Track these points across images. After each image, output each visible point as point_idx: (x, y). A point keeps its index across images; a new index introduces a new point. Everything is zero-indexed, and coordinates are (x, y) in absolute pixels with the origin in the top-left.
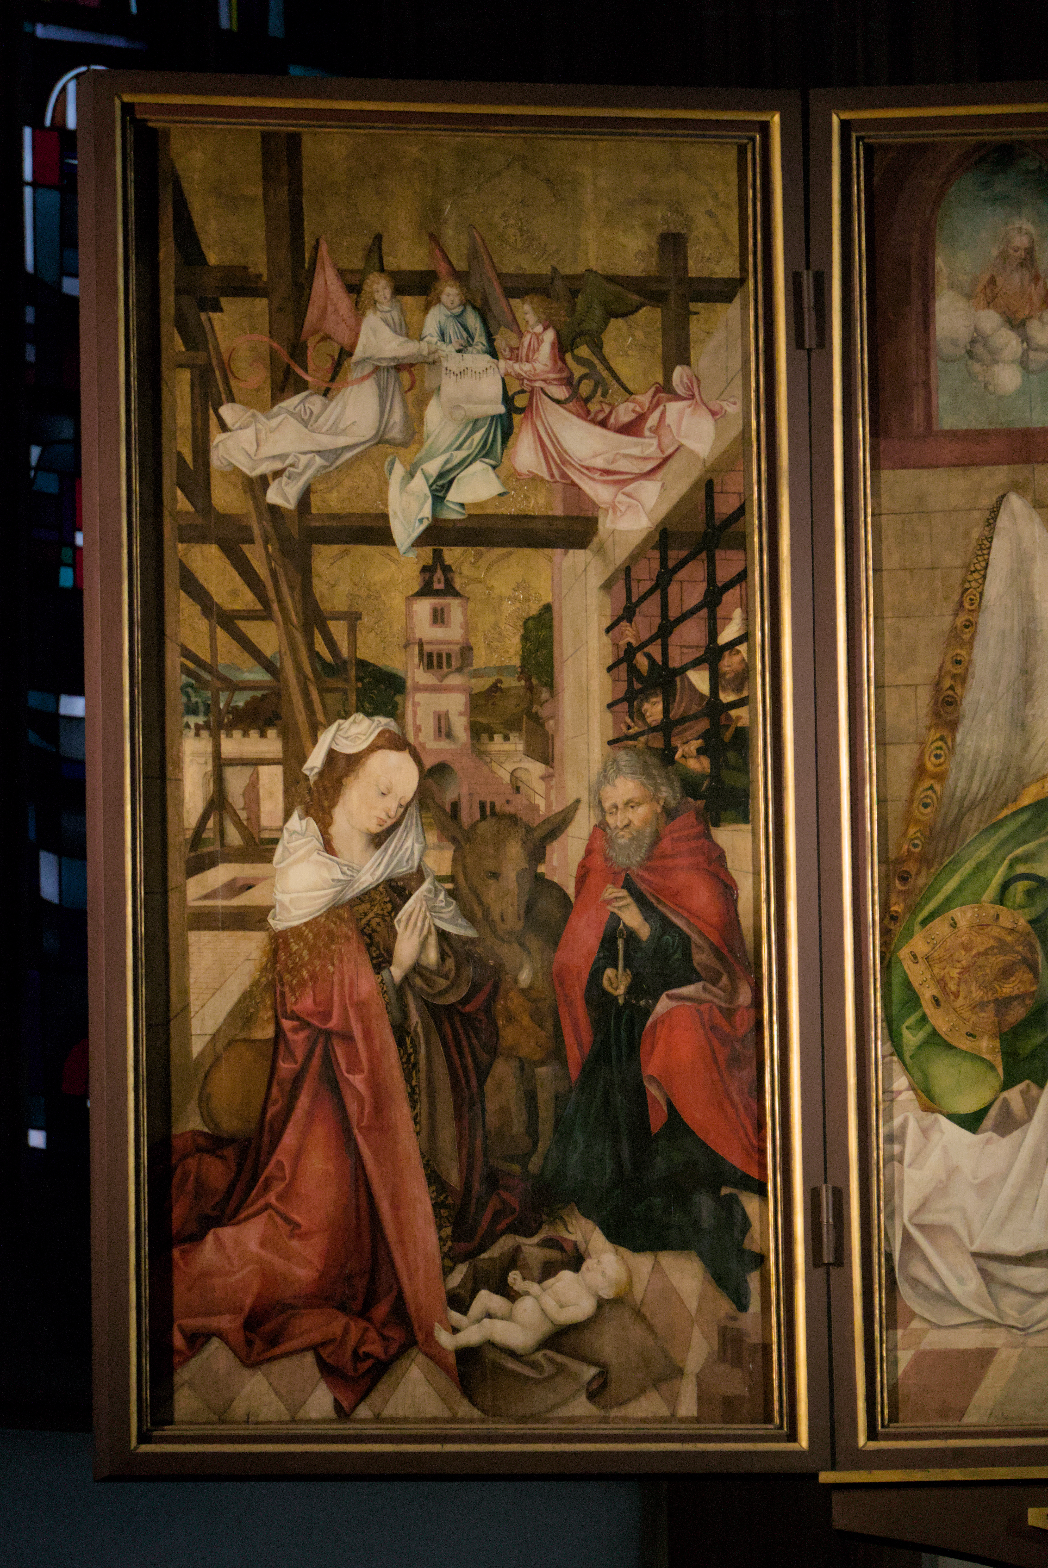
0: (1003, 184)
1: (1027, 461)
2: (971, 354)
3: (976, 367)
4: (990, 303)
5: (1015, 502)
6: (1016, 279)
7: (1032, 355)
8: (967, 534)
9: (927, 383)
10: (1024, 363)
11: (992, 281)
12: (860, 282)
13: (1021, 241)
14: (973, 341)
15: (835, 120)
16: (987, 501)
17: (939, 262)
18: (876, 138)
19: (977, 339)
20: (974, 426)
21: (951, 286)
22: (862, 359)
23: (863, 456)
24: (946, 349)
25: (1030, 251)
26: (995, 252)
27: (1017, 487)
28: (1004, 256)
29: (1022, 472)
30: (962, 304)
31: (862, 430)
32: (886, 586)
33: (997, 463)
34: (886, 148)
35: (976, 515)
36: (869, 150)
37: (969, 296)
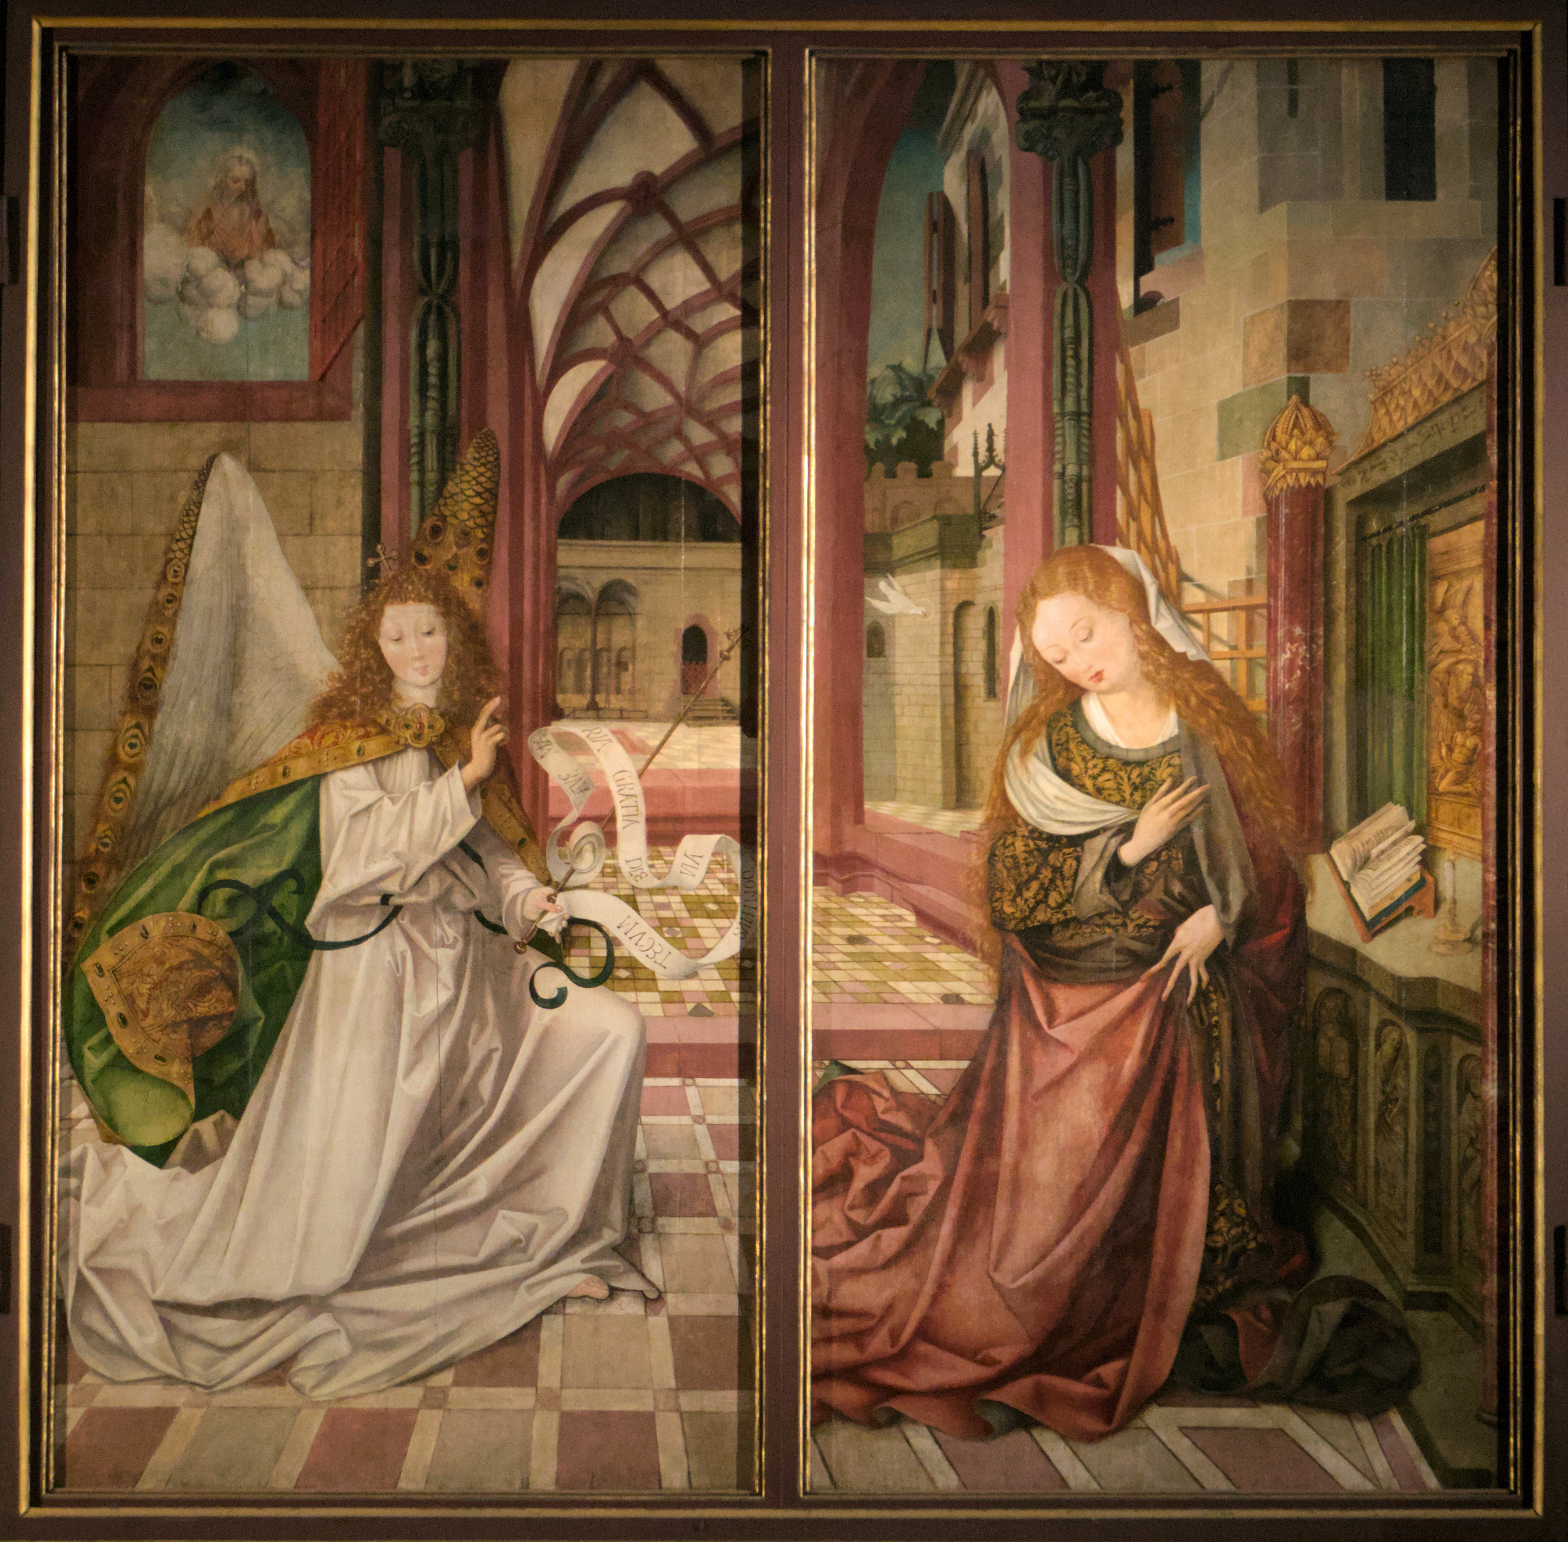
0: (221, 106)
1: (241, 417)
2: (182, 297)
3: (187, 310)
4: (206, 238)
5: (228, 464)
6: (235, 213)
7: (251, 300)
8: (173, 498)
9: (132, 327)
10: (241, 308)
11: (208, 214)
12: (60, 211)
13: (241, 171)
14: (185, 282)
15: (36, 27)
16: (195, 461)
17: (149, 190)
18: (81, 49)
19: (190, 278)
20: (184, 376)
21: (162, 219)
22: (61, 297)
23: (58, 406)
24: (156, 290)
25: (251, 183)
26: (212, 182)
27: (231, 447)
28: (221, 188)
29: (236, 430)
30: (174, 239)
31: (58, 377)
32: (81, 553)
33: (207, 420)
34: (92, 59)
35: (184, 477)
36: (73, 61)
37: (182, 231)
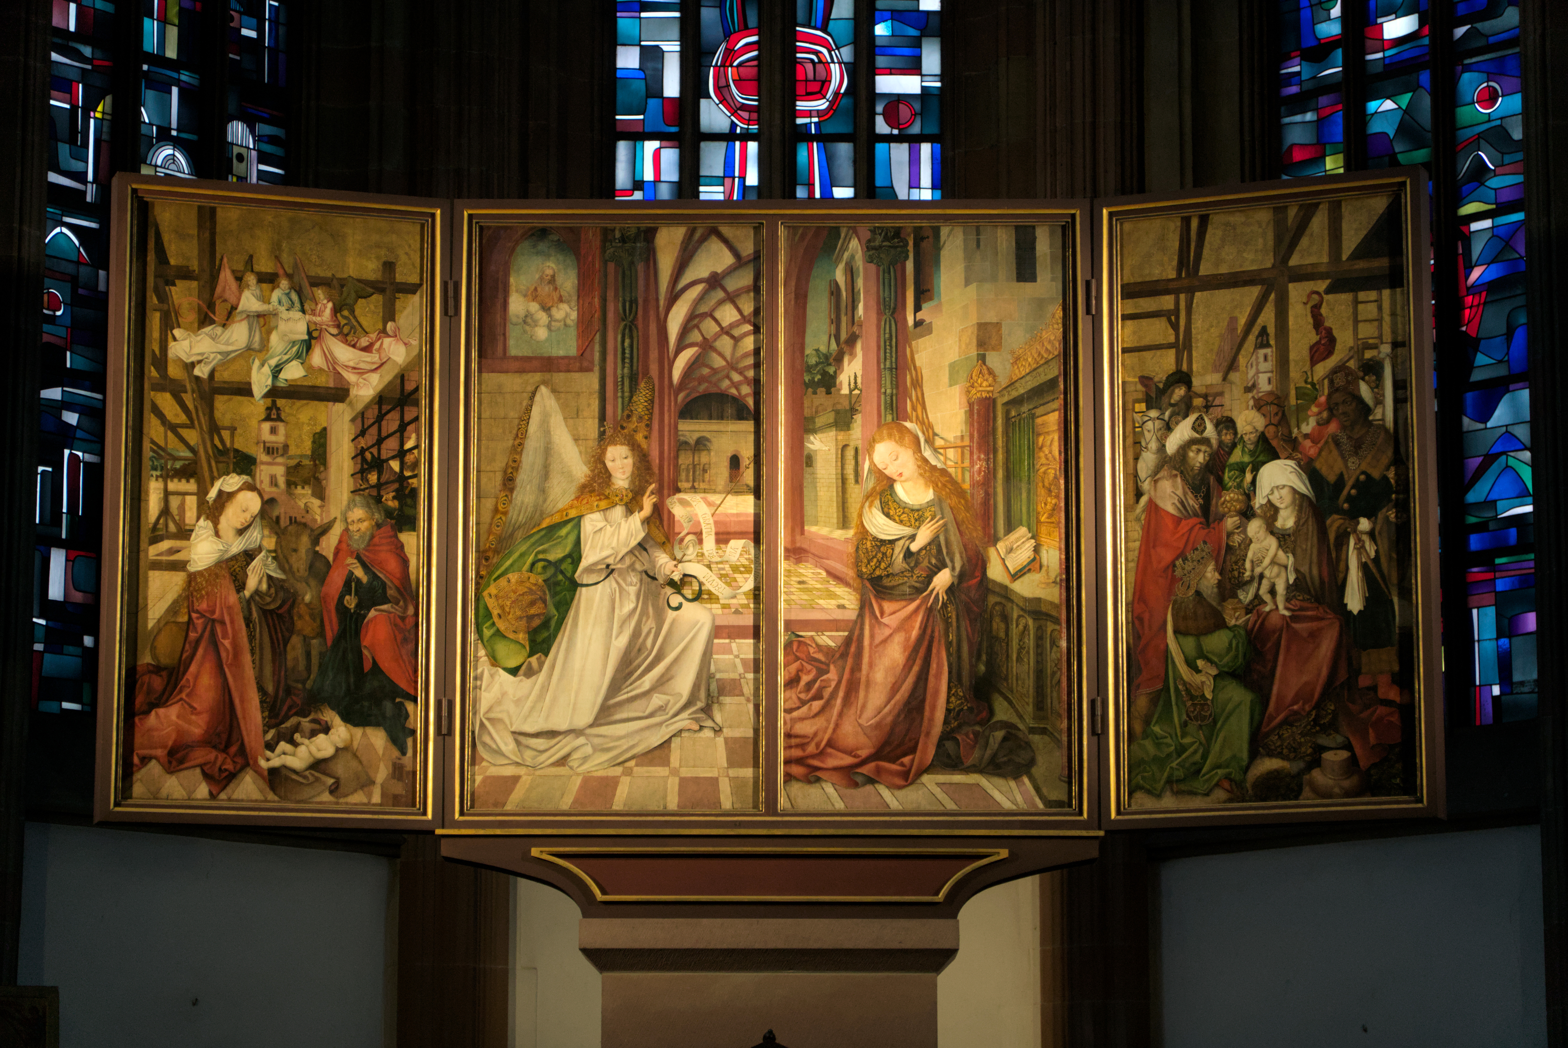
0: (542, 246)
1: (549, 371)
2: (525, 322)
3: (527, 328)
4: (535, 299)
5: (543, 389)
6: (547, 288)
7: (553, 323)
8: (521, 403)
9: (504, 334)
10: (549, 327)
11: (536, 289)
12: (475, 288)
13: (549, 272)
14: (526, 316)
15: (465, 213)
16: (530, 388)
17: (512, 280)
18: (484, 223)
19: (528, 315)
20: (526, 354)
21: (517, 291)
22: (475, 323)
23: (474, 366)
24: (514, 320)
25: (553, 276)
26: (537, 276)
27: (545, 383)
28: (541, 279)
29: (547, 376)
30: (522, 299)
31: (474, 354)
32: (483, 426)
33: (535, 372)
34: (489, 228)
35: (525, 395)
36: (481, 229)
37: (525, 296)
